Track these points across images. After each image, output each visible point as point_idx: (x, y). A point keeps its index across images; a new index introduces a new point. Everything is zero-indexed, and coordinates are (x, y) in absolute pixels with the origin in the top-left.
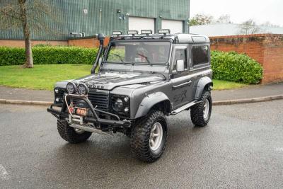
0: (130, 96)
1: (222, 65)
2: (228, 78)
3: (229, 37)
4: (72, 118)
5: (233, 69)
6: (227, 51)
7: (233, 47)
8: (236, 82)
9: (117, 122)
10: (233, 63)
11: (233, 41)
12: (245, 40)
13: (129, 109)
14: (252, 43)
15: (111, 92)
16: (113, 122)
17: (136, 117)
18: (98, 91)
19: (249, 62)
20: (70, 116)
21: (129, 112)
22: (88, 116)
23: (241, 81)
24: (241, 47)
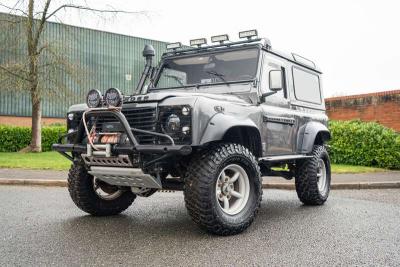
0: (192, 105)
1: (341, 140)
2: (351, 160)
3: (349, 98)
4: (93, 149)
5: (360, 145)
6: (347, 118)
7: (357, 113)
8: (367, 166)
9: (169, 148)
10: (359, 135)
11: (356, 102)
12: (374, 100)
13: (191, 127)
14: (387, 104)
15: (161, 105)
16: (161, 148)
17: (202, 143)
18: (138, 105)
19: (385, 133)
20: (89, 146)
21: (190, 132)
22: (119, 144)
23: (374, 164)
24: (370, 112)
